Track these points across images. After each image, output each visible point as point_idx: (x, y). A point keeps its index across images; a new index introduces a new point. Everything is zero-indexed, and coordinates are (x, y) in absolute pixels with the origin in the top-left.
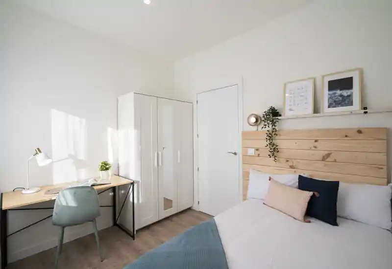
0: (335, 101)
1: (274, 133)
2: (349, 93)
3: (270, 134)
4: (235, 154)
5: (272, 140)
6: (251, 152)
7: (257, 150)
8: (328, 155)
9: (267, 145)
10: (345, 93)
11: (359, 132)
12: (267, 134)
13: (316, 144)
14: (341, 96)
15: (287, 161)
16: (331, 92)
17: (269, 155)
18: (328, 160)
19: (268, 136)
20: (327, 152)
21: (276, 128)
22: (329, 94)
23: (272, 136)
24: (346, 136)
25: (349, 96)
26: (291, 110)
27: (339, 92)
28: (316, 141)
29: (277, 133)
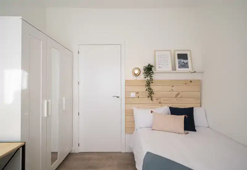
0: (181, 65)
1: (151, 82)
2: (187, 62)
3: (149, 82)
4: (118, 97)
5: (150, 86)
6: (133, 95)
7: (137, 93)
8: (178, 94)
9: (147, 89)
10: (185, 61)
11: (191, 81)
12: (147, 82)
13: (173, 88)
14: (183, 62)
15: (157, 99)
16: (180, 60)
17: (148, 96)
18: (178, 97)
19: (147, 83)
20: (177, 93)
21: (152, 78)
22: (178, 61)
23: (150, 83)
24: (186, 84)
25: (187, 63)
26: (159, 67)
27: (182, 61)
28: (173, 86)
29: (153, 81)
